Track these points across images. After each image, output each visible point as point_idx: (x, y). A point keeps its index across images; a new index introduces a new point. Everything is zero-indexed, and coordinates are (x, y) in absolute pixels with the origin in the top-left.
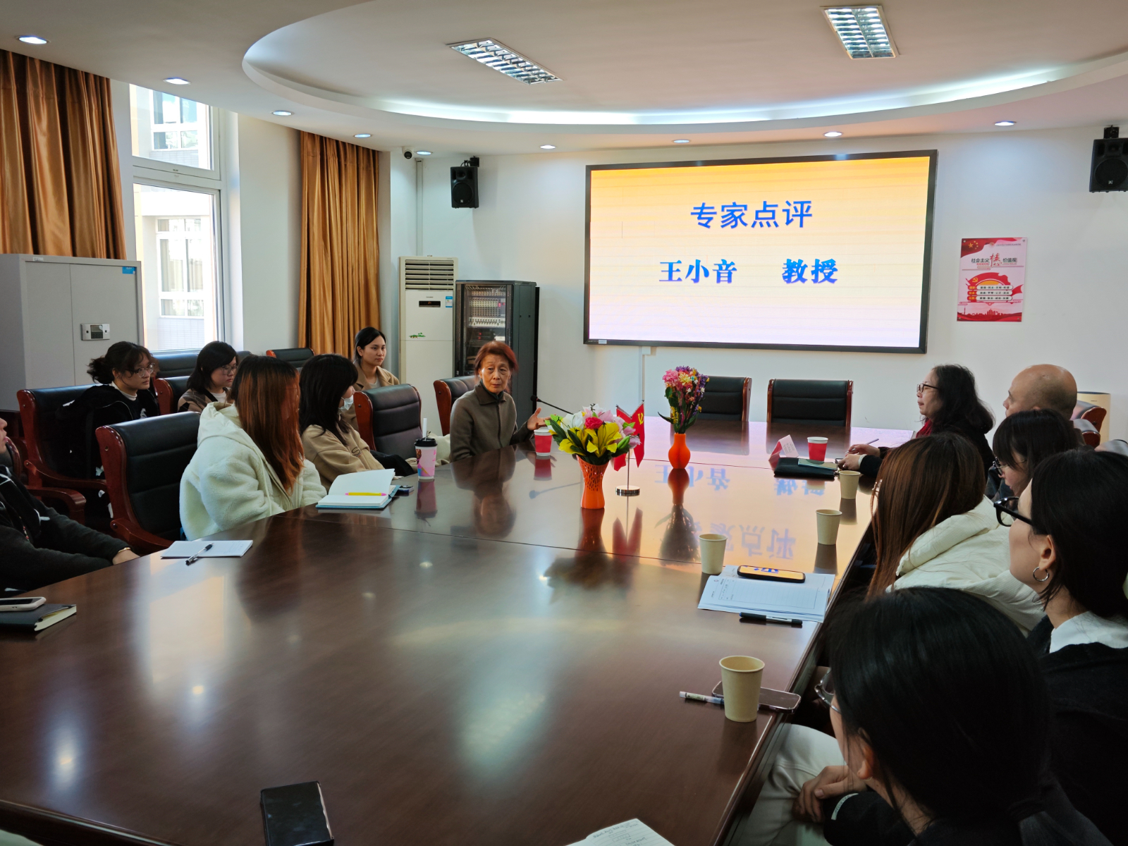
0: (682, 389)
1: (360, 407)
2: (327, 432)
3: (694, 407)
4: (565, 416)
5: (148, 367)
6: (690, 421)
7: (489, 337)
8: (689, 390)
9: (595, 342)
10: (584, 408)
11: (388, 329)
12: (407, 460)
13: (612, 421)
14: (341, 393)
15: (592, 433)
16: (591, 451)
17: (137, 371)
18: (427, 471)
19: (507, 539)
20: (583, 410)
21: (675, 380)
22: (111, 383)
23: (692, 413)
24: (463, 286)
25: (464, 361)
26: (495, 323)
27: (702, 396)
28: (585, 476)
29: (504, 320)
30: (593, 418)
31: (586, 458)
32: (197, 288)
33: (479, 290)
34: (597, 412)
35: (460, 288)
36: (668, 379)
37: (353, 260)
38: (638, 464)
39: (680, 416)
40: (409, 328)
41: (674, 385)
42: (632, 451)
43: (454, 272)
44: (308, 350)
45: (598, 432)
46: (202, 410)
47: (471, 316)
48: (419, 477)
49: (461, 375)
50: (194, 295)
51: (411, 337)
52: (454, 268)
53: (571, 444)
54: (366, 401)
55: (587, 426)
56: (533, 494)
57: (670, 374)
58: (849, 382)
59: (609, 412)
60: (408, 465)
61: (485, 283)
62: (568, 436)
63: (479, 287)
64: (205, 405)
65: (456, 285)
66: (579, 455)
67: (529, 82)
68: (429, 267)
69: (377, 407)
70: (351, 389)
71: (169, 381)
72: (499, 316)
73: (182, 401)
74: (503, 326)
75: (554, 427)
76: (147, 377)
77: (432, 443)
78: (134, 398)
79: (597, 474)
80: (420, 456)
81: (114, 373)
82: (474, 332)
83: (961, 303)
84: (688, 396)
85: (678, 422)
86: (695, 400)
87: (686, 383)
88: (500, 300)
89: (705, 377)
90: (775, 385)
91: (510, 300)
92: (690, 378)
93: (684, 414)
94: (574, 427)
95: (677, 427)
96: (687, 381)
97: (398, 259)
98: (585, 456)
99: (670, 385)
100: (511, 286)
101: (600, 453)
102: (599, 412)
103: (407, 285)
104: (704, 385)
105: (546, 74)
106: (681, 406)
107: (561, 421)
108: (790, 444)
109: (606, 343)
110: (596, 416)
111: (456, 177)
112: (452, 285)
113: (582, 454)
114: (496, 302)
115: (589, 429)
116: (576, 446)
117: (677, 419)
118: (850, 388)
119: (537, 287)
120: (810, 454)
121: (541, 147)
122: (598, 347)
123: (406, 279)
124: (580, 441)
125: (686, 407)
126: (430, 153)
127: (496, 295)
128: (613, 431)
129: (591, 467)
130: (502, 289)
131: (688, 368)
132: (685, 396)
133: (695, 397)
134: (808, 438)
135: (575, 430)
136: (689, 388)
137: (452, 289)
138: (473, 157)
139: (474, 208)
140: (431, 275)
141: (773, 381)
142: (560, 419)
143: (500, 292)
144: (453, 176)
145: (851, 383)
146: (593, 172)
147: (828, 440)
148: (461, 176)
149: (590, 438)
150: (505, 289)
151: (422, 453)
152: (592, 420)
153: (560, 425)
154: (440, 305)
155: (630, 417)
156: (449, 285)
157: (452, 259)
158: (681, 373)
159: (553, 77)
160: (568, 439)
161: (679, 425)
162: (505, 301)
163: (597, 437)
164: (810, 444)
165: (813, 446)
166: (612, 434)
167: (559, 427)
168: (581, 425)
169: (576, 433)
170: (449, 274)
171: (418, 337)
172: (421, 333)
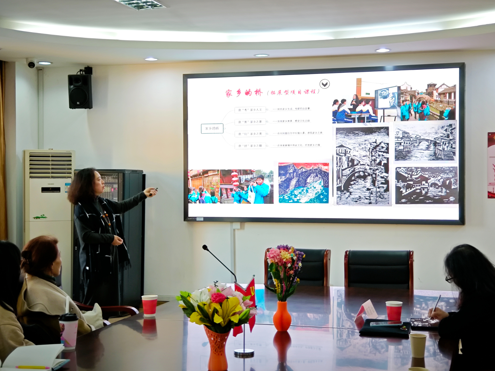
0: (283, 264)
3: (293, 279)
4: (193, 292)
6: (291, 291)
8: (289, 265)
9: (194, 219)
13: (232, 295)
15: (218, 307)
16: (217, 323)
18: (70, 342)
21: (278, 257)
23: (292, 283)
27: (299, 270)
30: (218, 294)
31: (212, 328)
34: (220, 288)
36: (271, 256)
38: (251, 330)
39: (282, 287)
40: (32, 210)
41: (276, 261)
43: (72, 163)
45: (223, 306)
51: (35, 218)
52: (72, 159)
53: (199, 317)
55: (213, 301)
57: (273, 252)
58: (410, 252)
59: (229, 288)
62: (197, 309)
66: (206, 326)
67: (138, 9)
68: (50, 159)
75: (184, 302)
77: (74, 318)
80: (64, 330)
83: (490, 184)
84: (288, 269)
85: (280, 292)
86: (294, 273)
87: (287, 259)
88: (113, 186)
89: (301, 254)
90: (350, 256)
91: (122, 185)
92: (290, 255)
93: (286, 285)
94: (202, 301)
95: (280, 296)
96: (288, 258)
97: (23, 152)
98: (211, 326)
99: (273, 261)
100: (122, 174)
101: (224, 323)
102: (222, 288)
103: (30, 174)
104: (301, 259)
105: (153, 2)
106: (283, 279)
107: (191, 296)
108: (371, 308)
109: (203, 220)
110: (220, 292)
111: (73, 83)
112: (71, 173)
113: (208, 325)
114: (109, 188)
115: (215, 304)
116: (205, 318)
117: (279, 289)
118: (412, 257)
119: (144, 174)
120: (388, 316)
121: (146, 59)
122: (196, 224)
123: (30, 169)
124: (207, 314)
125: (287, 279)
126: (50, 63)
127: (110, 182)
128: (235, 305)
129: (217, 335)
130: (114, 176)
131: (287, 245)
132: (286, 270)
133: (294, 271)
134: (386, 302)
135: (202, 304)
136: (289, 263)
137: (71, 177)
138: (87, 66)
139: (88, 109)
140: (52, 165)
141: (348, 252)
142: (189, 295)
143: (113, 179)
144: (70, 83)
145: (412, 252)
146: (189, 80)
147: (403, 304)
148: (77, 82)
149: (216, 311)
150: (117, 176)
151: (65, 327)
152: (217, 295)
153: (190, 300)
154: (60, 191)
155: (245, 290)
156: (68, 173)
157: (70, 151)
158: (282, 250)
159: (158, 5)
160: (197, 312)
161: (282, 295)
162: (117, 187)
163: (221, 310)
164: (388, 307)
165: (391, 308)
166: (234, 307)
167: (189, 302)
168: (208, 300)
169: (204, 307)
170: (68, 164)
171: (40, 218)
172: (44, 215)
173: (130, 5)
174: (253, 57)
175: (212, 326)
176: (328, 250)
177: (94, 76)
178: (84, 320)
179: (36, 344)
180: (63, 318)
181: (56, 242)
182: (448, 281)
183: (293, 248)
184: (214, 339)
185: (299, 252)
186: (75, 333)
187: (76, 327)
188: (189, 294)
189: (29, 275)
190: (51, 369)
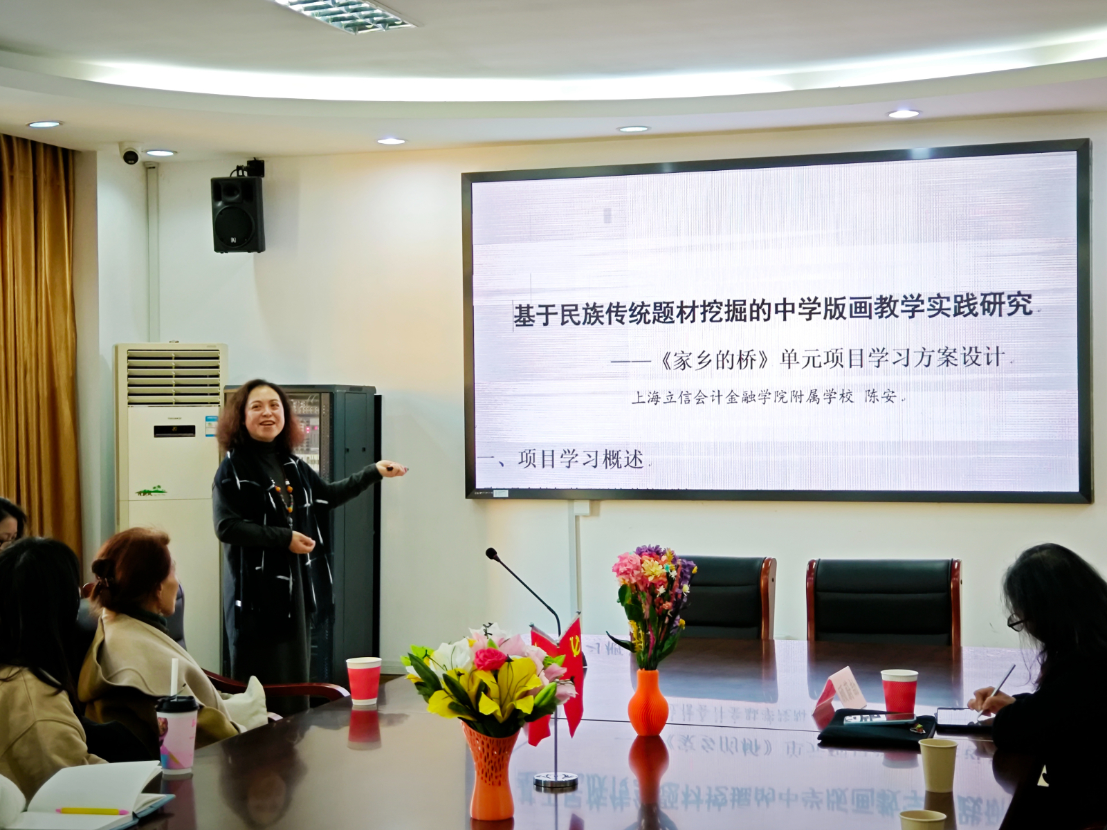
0: (649, 588)
3: (672, 620)
4: (437, 648)
6: (667, 646)
8: (662, 590)
9: (487, 494)
10: (472, 631)
13: (522, 655)
15: (487, 678)
16: (487, 713)
18: (178, 757)
20: (471, 637)
21: (636, 572)
23: (669, 630)
27: (685, 600)
28: (477, 759)
29: (317, 457)
30: (489, 651)
31: (479, 726)
34: (495, 639)
36: (622, 569)
37: (26, 352)
38: (572, 732)
39: (647, 638)
40: (134, 478)
41: (634, 581)
42: (561, 710)
43: (221, 371)
45: (499, 677)
48: (164, 772)
51: (140, 493)
52: (221, 362)
53: (449, 700)
55: (479, 666)
57: (626, 561)
58: (953, 562)
59: (518, 638)
62: (444, 685)
66: (464, 720)
68: (173, 363)
75: (417, 669)
77: (186, 705)
79: (499, 753)
80: (166, 730)
84: (660, 599)
85: (643, 650)
86: (673, 607)
87: (656, 577)
88: (308, 422)
89: (689, 565)
90: (819, 571)
91: (328, 419)
92: (663, 568)
93: (655, 633)
94: (454, 667)
95: (642, 658)
96: (658, 574)
97: (114, 349)
98: (476, 720)
99: (627, 580)
100: (328, 395)
101: (503, 715)
102: (500, 638)
103: (130, 397)
104: (689, 576)
105: (386, 16)
106: (648, 620)
107: (431, 657)
108: (851, 684)
109: (507, 496)
110: (495, 647)
111: (222, 196)
112: (218, 394)
113: (469, 718)
115: (483, 672)
116: (460, 704)
117: (641, 642)
118: (956, 574)
119: (377, 394)
120: (887, 702)
121: (379, 141)
122: (491, 504)
123: (129, 385)
124: (466, 694)
125: (657, 621)
126: (171, 154)
127: (302, 412)
128: (526, 674)
129: (488, 742)
130: (312, 401)
131: (657, 547)
132: (655, 600)
133: (674, 602)
134: (882, 672)
135: (456, 673)
136: (660, 586)
137: (218, 403)
138: (253, 159)
139: (256, 253)
140: (176, 376)
141: (815, 564)
142: (428, 654)
143: (308, 407)
144: (217, 195)
145: (956, 564)
146: (475, 185)
147: (918, 675)
148: (231, 194)
149: (483, 688)
150: (318, 401)
151: (170, 726)
152: (487, 654)
153: (429, 664)
154: (194, 432)
155: (556, 645)
156: (211, 394)
157: (215, 346)
158: (646, 558)
159: (398, 21)
160: (445, 690)
161: (646, 655)
162: (318, 424)
163: (496, 686)
164: (886, 683)
165: (892, 686)
166: (525, 680)
167: (427, 669)
168: (468, 664)
169: (459, 679)
170: (211, 374)
171: (152, 494)
172: (159, 487)
173: (336, 23)
174: (616, 133)
175: (477, 722)
176: (769, 559)
177: (266, 180)
178: (225, 713)
179: (110, 761)
180: (165, 706)
181: (165, 540)
182: (1014, 627)
183: (672, 553)
184: (483, 749)
185: (685, 561)
186: (191, 738)
187: (193, 726)
188: (426, 651)
189: (109, 611)
190: (131, 814)
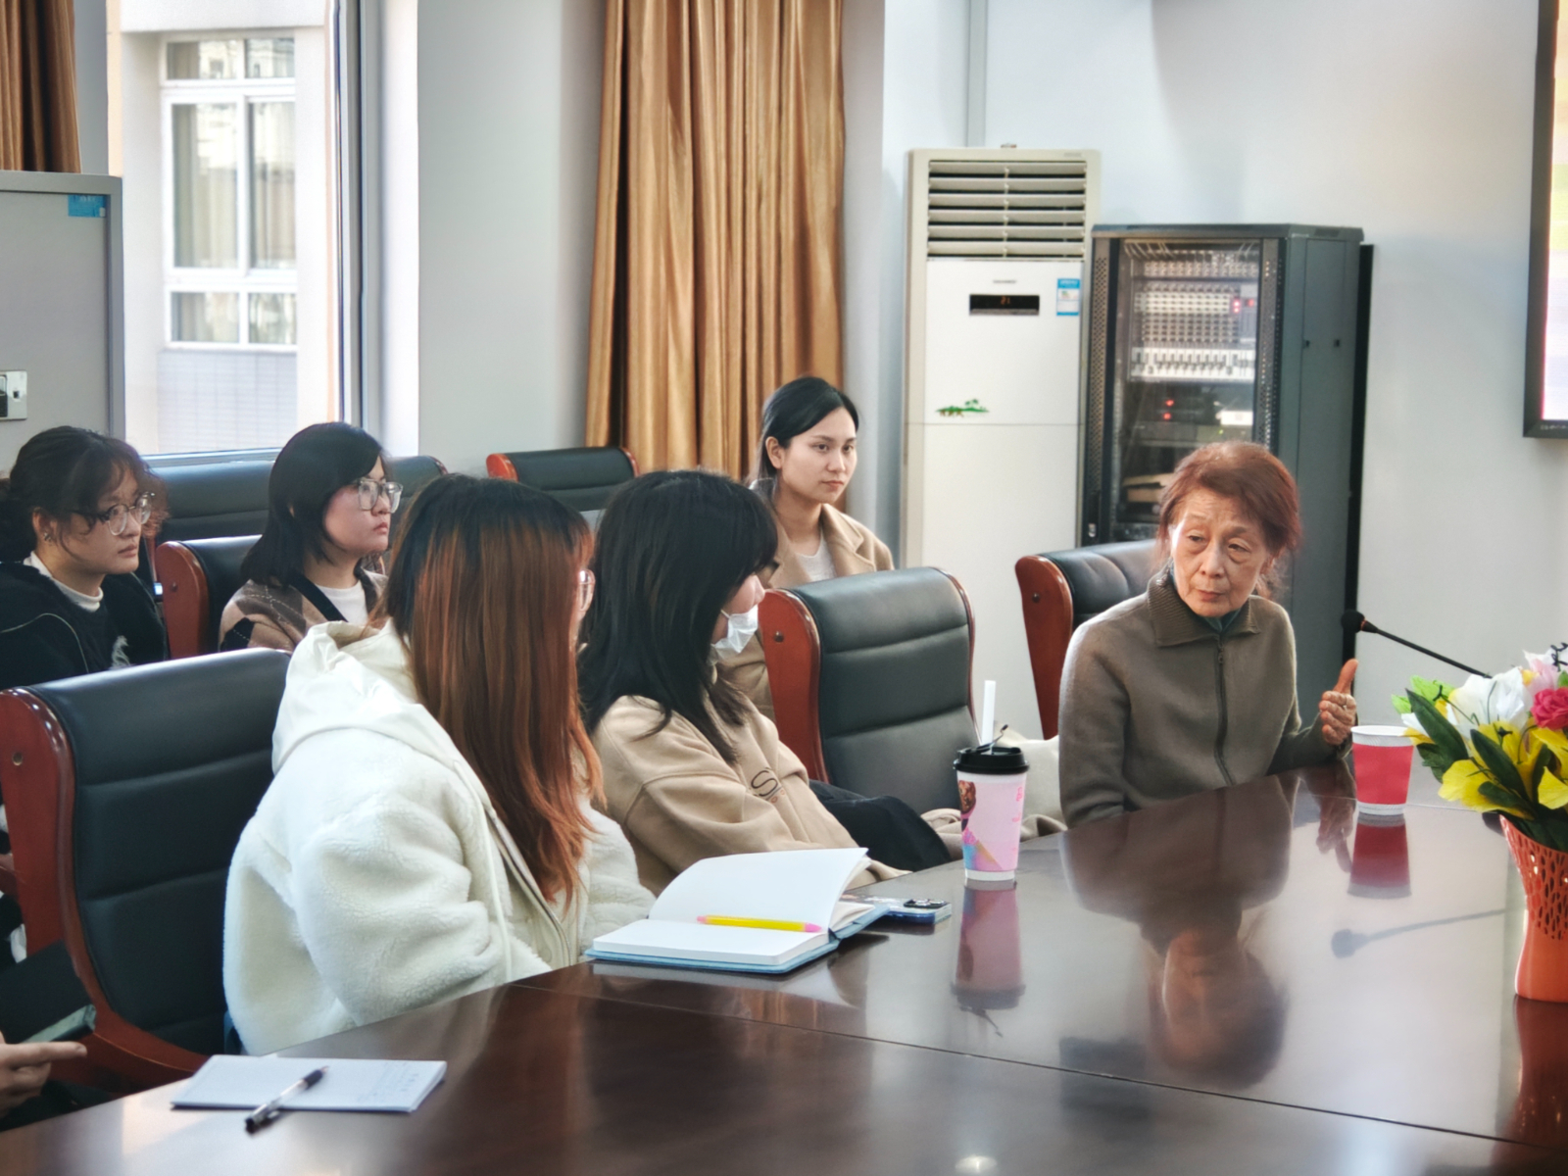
1: (780, 639)
2: (676, 720)
4: (1461, 683)
5: (136, 504)
7: (1198, 413)
10: (1531, 657)
11: (867, 386)
12: (926, 817)
14: (720, 595)
15: (1556, 742)
16: (1553, 806)
17: (105, 516)
18: (993, 851)
19: (1259, 1090)
20: (1526, 665)
22: (28, 555)
24: (1116, 245)
25: (1115, 492)
26: (1221, 365)
28: (1529, 890)
29: (1250, 355)
30: (1561, 692)
31: (1536, 829)
32: (277, 257)
33: (1167, 259)
35: (1104, 252)
37: (762, 164)
40: (935, 385)
43: (1089, 199)
44: (613, 454)
46: (294, 643)
47: (1140, 343)
48: (968, 874)
49: (1103, 538)
50: (271, 279)
51: (943, 411)
52: (1088, 183)
53: (1481, 779)
54: (801, 620)
55: (1540, 719)
56: (1345, 943)
60: (928, 832)
61: (1188, 233)
62: (1472, 751)
63: (1171, 247)
64: (303, 629)
65: (1094, 241)
66: (1509, 817)
68: (1006, 183)
69: (833, 641)
70: (753, 586)
71: (198, 552)
72: (1235, 344)
73: (231, 612)
74: (1247, 375)
75: (1423, 719)
76: (131, 536)
77: (1009, 762)
78: (92, 601)
80: (971, 803)
81: (36, 522)
82: (1146, 397)
88: (1238, 291)
91: (1274, 287)
94: (1494, 719)
97: (907, 159)
98: (1532, 819)
100: (1275, 243)
103: (931, 243)
107: (1450, 699)
112: (1080, 240)
113: (1518, 813)
114: (1225, 298)
115: (1548, 730)
116: (1501, 786)
119: (1366, 242)
123: (931, 223)
124: (1514, 769)
127: (1227, 274)
129: (1552, 856)
130: (1246, 253)
135: (1496, 729)
137: (1080, 256)
140: (1011, 208)
142: (1443, 693)
143: (1238, 265)
149: (1548, 760)
150: (1257, 253)
151: (980, 797)
152: (1557, 699)
153: (1446, 711)
154: (1037, 308)
156: (1070, 240)
157: (1079, 154)
160: (1473, 760)
162: (1256, 295)
167: (1441, 720)
168: (1519, 714)
169: (1501, 742)
170: (1071, 204)
171: (964, 413)
172: (975, 401)
175: (1533, 822)
180: (973, 761)
184: (1543, 872)
187: (1018, 798)
188: (1441, 688)
190: (826, 932)
